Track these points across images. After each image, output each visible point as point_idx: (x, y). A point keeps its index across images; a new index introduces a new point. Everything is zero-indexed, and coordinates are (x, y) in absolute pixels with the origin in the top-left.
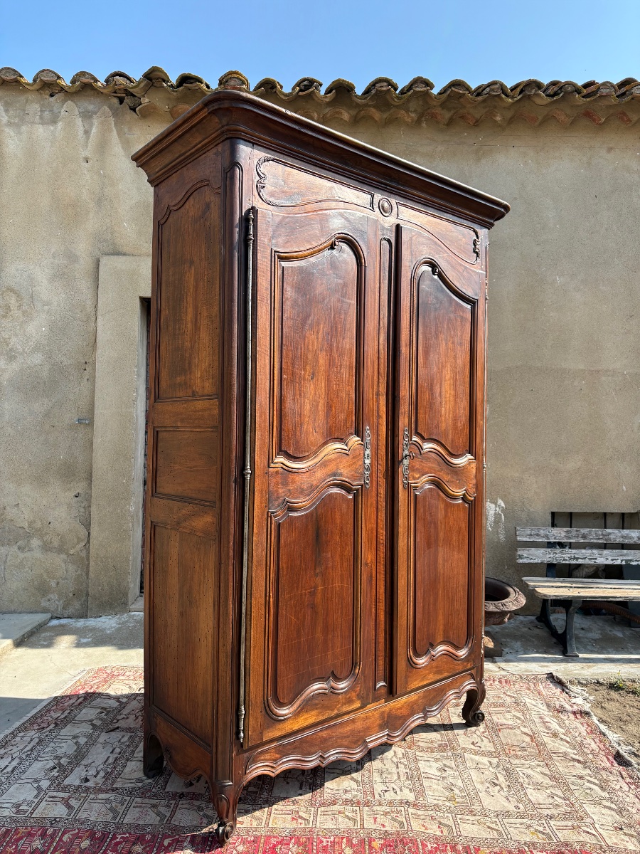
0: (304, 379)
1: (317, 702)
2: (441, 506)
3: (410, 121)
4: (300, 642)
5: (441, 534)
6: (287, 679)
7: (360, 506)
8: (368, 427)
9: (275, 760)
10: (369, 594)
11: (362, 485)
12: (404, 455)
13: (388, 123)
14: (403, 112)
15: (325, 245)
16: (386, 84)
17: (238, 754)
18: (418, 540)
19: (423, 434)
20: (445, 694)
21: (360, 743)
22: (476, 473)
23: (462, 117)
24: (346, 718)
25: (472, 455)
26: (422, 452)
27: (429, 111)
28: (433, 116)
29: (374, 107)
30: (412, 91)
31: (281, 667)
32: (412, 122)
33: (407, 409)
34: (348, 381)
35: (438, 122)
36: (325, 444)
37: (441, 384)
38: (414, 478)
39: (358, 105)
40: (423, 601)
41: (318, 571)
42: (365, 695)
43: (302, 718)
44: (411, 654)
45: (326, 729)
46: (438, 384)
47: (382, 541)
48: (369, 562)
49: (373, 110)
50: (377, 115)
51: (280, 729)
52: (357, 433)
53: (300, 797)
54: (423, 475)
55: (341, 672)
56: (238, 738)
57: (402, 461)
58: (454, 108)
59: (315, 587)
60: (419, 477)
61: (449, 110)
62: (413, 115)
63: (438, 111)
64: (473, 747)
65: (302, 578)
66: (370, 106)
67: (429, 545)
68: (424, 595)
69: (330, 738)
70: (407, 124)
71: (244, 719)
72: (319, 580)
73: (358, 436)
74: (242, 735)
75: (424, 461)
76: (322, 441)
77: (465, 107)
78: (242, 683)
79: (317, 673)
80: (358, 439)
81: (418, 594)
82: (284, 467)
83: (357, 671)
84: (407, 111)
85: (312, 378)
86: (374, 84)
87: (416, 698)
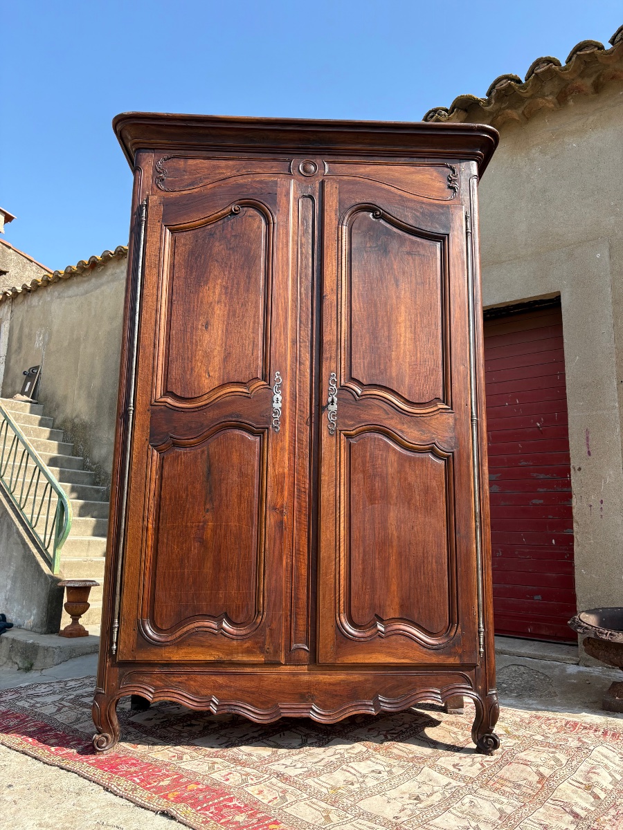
0: (197, 329)
1: (202, 638)
2: (392, 457)
3: (553, 105)
4: (184, 573)
5: (394, 492)
6: (167, 606)
7: (265, 449)
8: (279, 373)
9: (156, 688)
10: (278, 542)
11: (268, 428)
12: (330, 400)
13: (529, 117)
14: (540, 100)
15: (222, 212)
16: (505, 81)
17: (112, 666)
18: (354, 491)
19: (361, 380)
20: (414, 689)
21: (270, 706)
22: (455, 424)
23: (614, 77)
24: (248, 670)
25: (447, 405)
26: (358, 398)
27: (569, 86)
28: (579, 90)
29: (508, 108)
30: (534, 75)
31: (160, 594)
32: (554, 104)
33: (333, 355)
34: (253, 329)
35: (586, 94)
36: (222, 386)
37: (389, 327)
38: (346, 425)
39: (491, 113)
40: (363, 562)
41: (208, 506)
42: (271, 650)
43: (183, 651)
44: (343, 620)
45: (220, 674)
46: (385, 328)
47: (303, 490)
48: (278, 507)
49: (509, 111)
50: (514, 114)
51: (156, 654)
52: (264, 379)
53: (209, 749)
55: (237, 617)
56: (111, 650)
57: (327, 406)
58: (596, 72)
59: (205, 522)
61: (590, 76)
62: (550, 98)
63: (579, 82)
64: (452, 769)
65: (188, 510)
66: (504, 109)
67: (372, 500)
68: (364, 555)
69: (227, 686)
70: (552, 111)
71: (118, 632)
72: (209, 516)
73: (265, 381)
74: (115, 647)
75: (361, 407)
76: (217, 383)
77: (609, 66)
78: (118, 597)
79: (205, 609)
80: (265, 383)
81: (355, 554)
82: (168, 405)
83: (259, 621)
84: (543, 96)
85: (206, 328)
86: (493, 86)
87: (362, 678)
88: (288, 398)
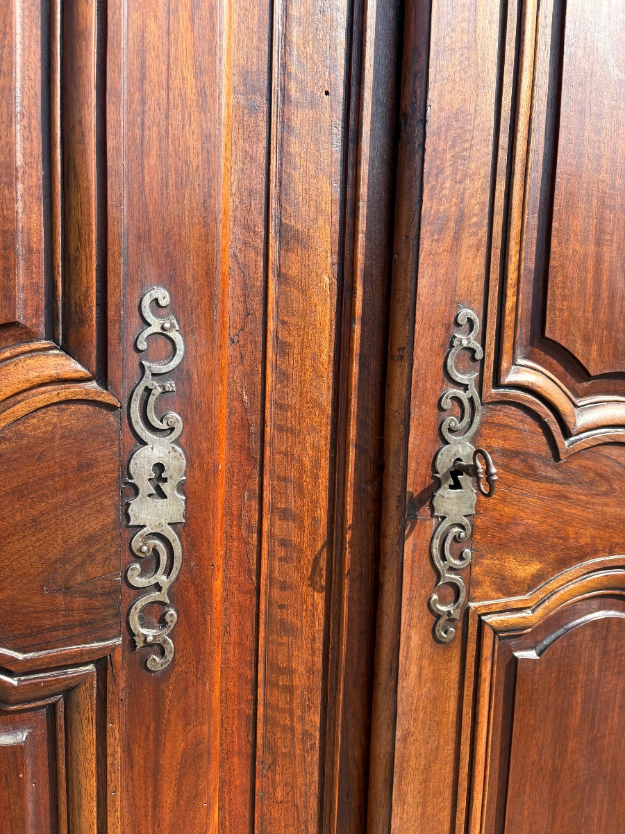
7: (89, 785)
11: (103, 663)
12: (445, 462)
19: (578, 350)
26: (564, 444)
38: (506, 586)
54: (563, 563)
57: (428, 495)
60: (538, 579)
73: (69, 348)
75: (573, 491)
80: (73, 367)
88: (223, 456)
